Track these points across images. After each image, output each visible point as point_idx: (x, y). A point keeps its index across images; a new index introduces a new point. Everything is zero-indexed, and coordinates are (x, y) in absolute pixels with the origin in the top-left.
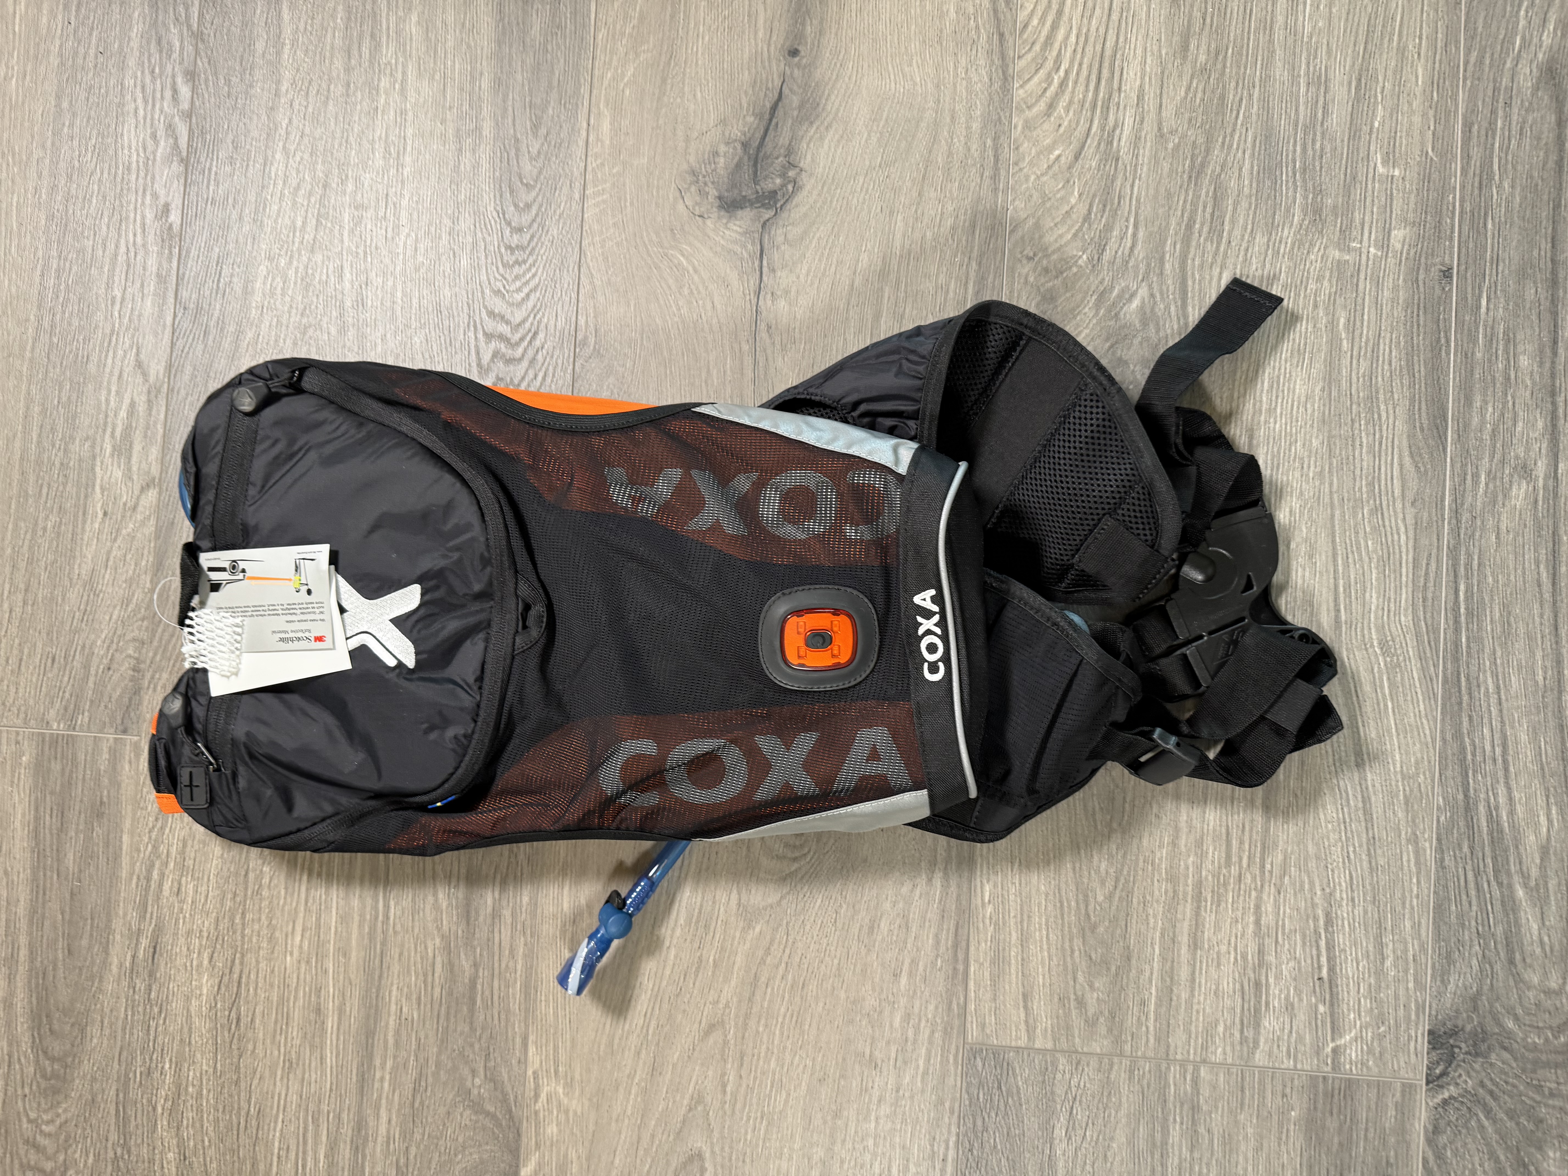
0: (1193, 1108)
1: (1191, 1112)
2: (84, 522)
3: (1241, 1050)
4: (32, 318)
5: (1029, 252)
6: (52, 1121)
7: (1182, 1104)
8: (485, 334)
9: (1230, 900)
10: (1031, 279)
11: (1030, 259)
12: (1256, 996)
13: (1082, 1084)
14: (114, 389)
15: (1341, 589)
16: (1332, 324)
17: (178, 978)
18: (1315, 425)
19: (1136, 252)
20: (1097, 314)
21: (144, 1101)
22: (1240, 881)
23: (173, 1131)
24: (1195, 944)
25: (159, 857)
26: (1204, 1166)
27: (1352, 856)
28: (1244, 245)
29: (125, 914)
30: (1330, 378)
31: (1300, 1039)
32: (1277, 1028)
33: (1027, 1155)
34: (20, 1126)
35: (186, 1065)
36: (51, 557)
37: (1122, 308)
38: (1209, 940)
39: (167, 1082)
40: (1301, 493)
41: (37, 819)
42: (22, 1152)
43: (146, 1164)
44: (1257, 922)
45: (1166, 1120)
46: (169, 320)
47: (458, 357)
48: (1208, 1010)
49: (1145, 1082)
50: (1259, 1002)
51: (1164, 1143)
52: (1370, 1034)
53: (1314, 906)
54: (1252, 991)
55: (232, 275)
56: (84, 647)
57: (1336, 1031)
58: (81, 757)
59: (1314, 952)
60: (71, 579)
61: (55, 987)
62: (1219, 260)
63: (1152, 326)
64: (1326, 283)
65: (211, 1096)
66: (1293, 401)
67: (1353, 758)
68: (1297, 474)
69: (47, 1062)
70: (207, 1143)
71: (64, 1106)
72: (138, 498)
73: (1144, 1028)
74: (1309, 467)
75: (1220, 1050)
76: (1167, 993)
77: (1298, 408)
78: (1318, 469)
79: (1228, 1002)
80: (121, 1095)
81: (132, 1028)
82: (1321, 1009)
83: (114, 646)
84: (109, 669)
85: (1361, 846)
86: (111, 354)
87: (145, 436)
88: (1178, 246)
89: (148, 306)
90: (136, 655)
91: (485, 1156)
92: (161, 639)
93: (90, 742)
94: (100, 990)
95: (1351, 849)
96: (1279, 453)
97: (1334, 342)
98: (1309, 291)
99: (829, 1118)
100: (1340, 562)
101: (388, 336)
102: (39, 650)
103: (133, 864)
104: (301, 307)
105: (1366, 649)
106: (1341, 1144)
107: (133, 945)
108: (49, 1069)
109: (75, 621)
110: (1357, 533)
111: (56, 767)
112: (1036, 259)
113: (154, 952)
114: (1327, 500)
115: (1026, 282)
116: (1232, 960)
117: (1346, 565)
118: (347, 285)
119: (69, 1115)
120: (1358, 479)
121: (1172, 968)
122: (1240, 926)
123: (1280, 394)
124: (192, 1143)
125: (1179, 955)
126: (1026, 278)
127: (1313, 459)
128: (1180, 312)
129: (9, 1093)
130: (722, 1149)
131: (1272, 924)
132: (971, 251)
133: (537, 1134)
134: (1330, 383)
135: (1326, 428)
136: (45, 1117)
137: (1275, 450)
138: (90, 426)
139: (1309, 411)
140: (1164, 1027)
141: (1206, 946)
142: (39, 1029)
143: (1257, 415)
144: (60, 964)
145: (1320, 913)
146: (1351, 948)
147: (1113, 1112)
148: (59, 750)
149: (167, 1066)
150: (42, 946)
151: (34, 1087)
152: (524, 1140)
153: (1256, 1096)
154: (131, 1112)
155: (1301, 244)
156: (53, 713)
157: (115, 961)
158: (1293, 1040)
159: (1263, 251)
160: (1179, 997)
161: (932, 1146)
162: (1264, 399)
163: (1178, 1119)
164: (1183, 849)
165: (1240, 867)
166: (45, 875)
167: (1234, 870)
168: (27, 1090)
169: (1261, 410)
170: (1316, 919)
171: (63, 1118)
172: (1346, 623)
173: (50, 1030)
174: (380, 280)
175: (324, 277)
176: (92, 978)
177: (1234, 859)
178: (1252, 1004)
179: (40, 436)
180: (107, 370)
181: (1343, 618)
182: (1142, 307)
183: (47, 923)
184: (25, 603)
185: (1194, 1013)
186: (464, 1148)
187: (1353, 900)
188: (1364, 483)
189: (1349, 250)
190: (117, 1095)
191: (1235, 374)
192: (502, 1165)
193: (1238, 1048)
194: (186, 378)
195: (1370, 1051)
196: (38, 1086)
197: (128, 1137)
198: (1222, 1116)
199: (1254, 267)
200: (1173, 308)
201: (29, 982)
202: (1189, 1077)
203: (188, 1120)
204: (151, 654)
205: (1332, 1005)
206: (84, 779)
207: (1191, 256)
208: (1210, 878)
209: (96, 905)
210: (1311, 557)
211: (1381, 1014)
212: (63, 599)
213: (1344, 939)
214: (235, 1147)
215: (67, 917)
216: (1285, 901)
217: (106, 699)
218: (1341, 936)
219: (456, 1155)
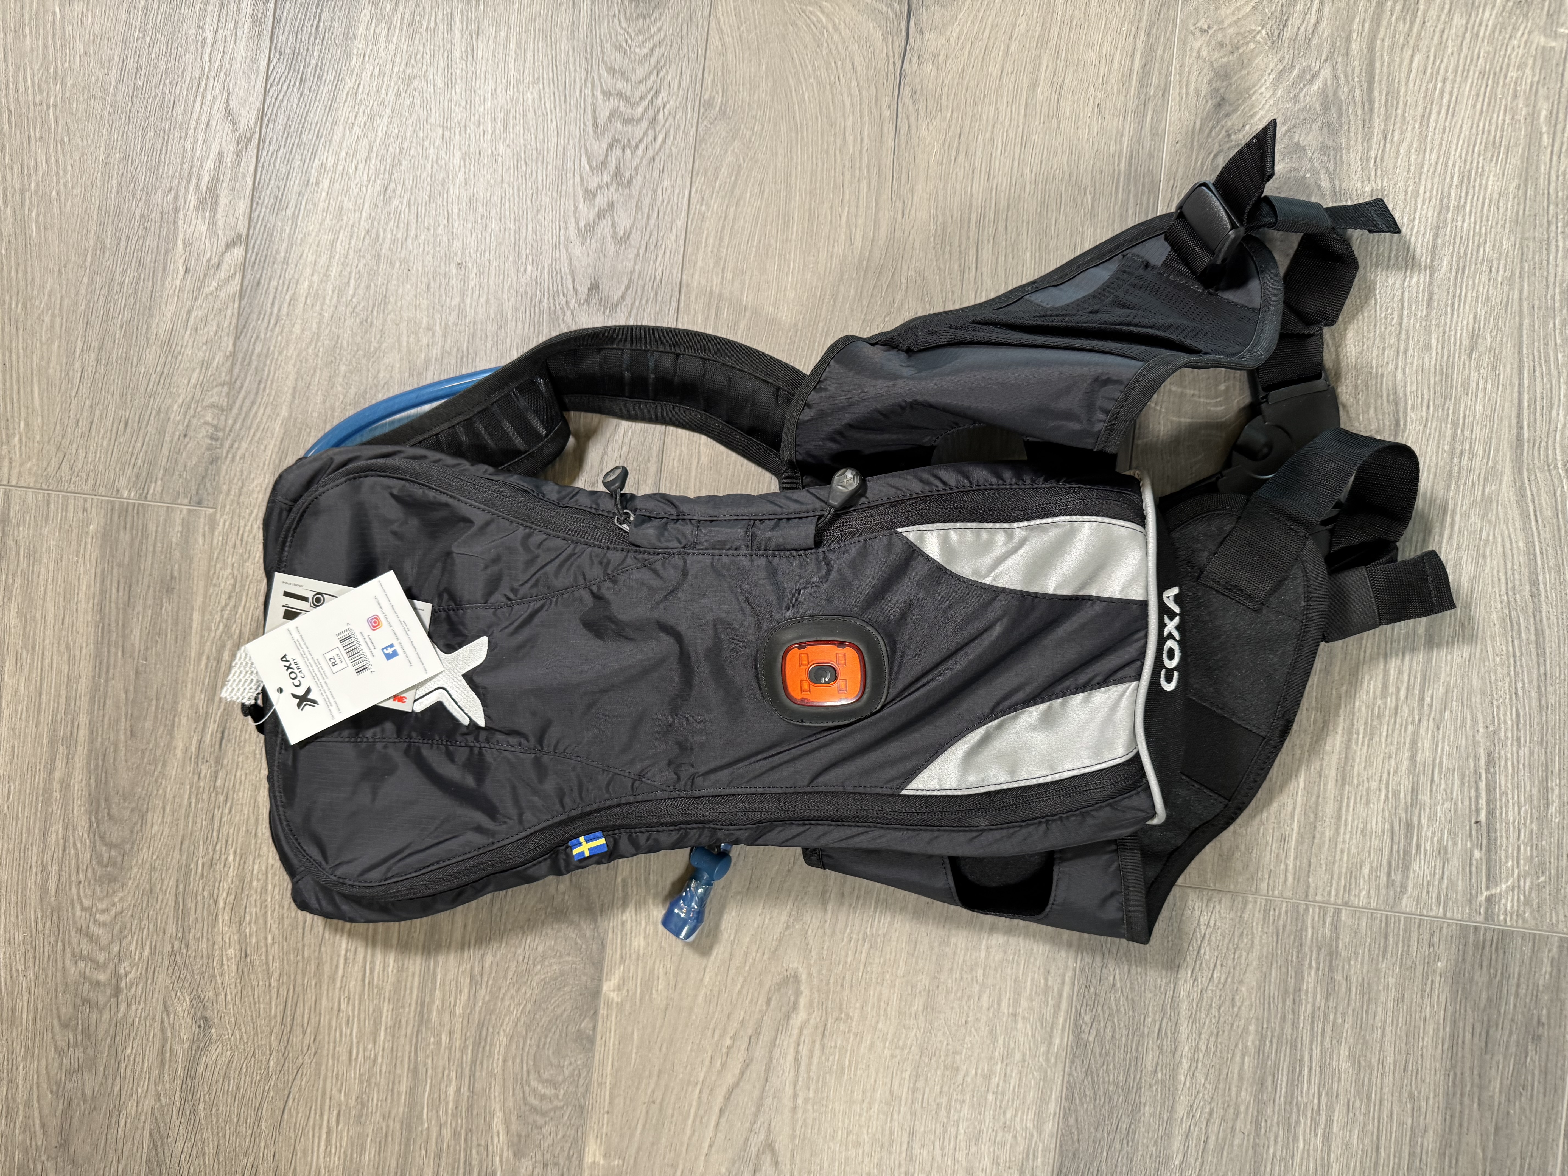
0: (1331, 954)
1: (1328, 958)
2: (164, 280)
3: (1387, 894)
4: (116, 58)
5: (1203, 24)
6: (107, 910)
7: (1319, 949)
8: (604, 92)
9: (1384, 734)
10: (1204, 53)
11: (1203, 31)
12: (1406, 837)
13: (1212, 923)
14: (201, 138)
15: (1526, 404)
16: (1533, 116)
17: (246, 766)
18: (1507, 225)
19: (1320, 29)
20: (1274, 95)
21: (206, 893)
22: (1396, 714)
23: (235, 927)
24: (1344, 779)
25: (230, 637)
26: (1339, 1015)
27: (1520, 692)
28: (1440, 26)
29: (193, 697)
30: (1527, 175)
31: (1452, 885)
32: (1427, 872)
33: (1149, 995)
34: (74, 915)
35: (251, 858)
36: (127, 315)
37: (1302, 89)
38: (1359, 775)
39: (231, 874)
40: (1488, 299)
41: (103, 592)
42: (74, 941)
43: (205, 960)
44: (1413, 759)
45: (1300, 964)
46: (263, 65)
47: (573, 115)
48: (1353, 850)
49: (1281, 922)
50: (1410, 844)
51: (1298, 990)
52: (1528, 884)
53: (1475, 744)
54: (1402, 832)
55: (333, 20)
56: (159, 411)
57: (1491, 878)
58: (152, 527)
59: (1473, 793)
60: (148, 340)
61: (116, 769)
62: (1412, 42)
63: (1333, 110)
64: (1528, 71)
65: (276, 891)
66: (1484, 199)
67: (1527, 588)
68: (1485, 278)
69: (104, 848)
70: (270, 941)
71: (120, 894)
72: (222, 255)
73: (1283, 867)
74: (1498, 271)
75: (1364, 893)
76: (1310, 829)
77: (1490, 206)
78: (1508, 273)
79: (1375, 843)
80: (181, 887)
81: (195, 816)
82: (1477, 854)
83: (192, 411)
84: (185, 436)
85: (1531, 682)
86: (199, 99)
87: (233, 189)
88: (1367, 25)
89: (241, 49)
90: (215, 422)
91: (566, 968)
92: (241, 408)
93: (162, 512)
94: (163, 775)
95: (1520, 685)
96: (1465, 254)
97: (1533, 136)
98: (1508, 79)
99: (936, 944)
100: (1526, 375)
101: (499, 90)
102: (111, 412)
103: (202, 644)
104: (406, 56)
105: (1549, 471)
106: (1489, 1000)
107: (200, 729)
108: (106, 856)
109: (151, 383)
110: (1546, 344)
111: (125, 538)
112: (1211, 32)
113: (222, 738)
114: (1516, 306)
115: (1198, 56)
116: (1383, 797)
117: (1533, 379)
118: (457, 35)
119: (125, 905)
120: (1551, 285)
121: (1317, 804)
122: (1393, 762)
123: (1471, 191)
124: (254, 940)
125: (1325, 790)
126: (1199, 52)
127: (1502, 262)
128: (1365, 97)
129: (63, 879)
130: (820, 971)
131: (1429, 761)
132: (1140, 21)
133: (623, 946)
134: (1526, 180)
135: (1519, 229)
136: (100, 906)
137: (1462, 251)
138: (173, 176)
139: (1501, 210)
140: (1305, 865)
141: (1355, 782)
142: (96, 813)
143: (1444, 211)
144: (121, 746)
145: (1482, 752)
146: (1513, 792)
147: (1244, 954)
148: (129, 519)
149: (231, 858)
150: (103, 727)
151: (90, 874)
152: (609, 951)
153: (1401, 944)
154: (191, 905)
155: (1503, 27)
156: (123, 480)
157: (180, 745)
158: (1444, 886)
159: (1460, 34)
160: (1323, 834)
161: (1046, 980)
162: (1453, 195)
163: (1314, 964)
164: (1337, 678)
165: (1397, 699)
166: (109, 652)
167: (1391, 702)
168: (82, 877)
169: (1448, 207)
170: (1476, 758)
171: (118, 908)
172: (1529, 441)
173: (108, 814)
174: (493, 30)
175: (432, 25)
176: (155, 762)
177: (1392, 689)
178: (1402, 845)
179: (119, 185)
180: (195, 117)
181: (1526, 436)
182: (1324, 89)
183: (109, 702)
184: (98, 361)
185: (1338, 853)
186: (544, 957)
187: (1518, 739)
188: (1557, 291)
189: (1556, 36)
190: (177, 886)
191: (1422, 167)
192: (584, 978)
193: (1383, 892)
194: (279, 128)
195: (1527, 902)
196: (94, 873)
197: (186, 929)
198: (1362, 963)
199: (1450, 51)
200: (1358, 92)
201: (89, 763)
202: (1328, 920)
203: (251, 915)
204: (230, 422)
205: (1489, 850)
206: (154, 552)
207: (1381, 36)
208: (1363, 709)
209: (163, 685)
210: (1494, 368)
211: (1542, 863)
212: (139, 361)
213: (1506, 782)
214: (300, 945)
215: (131, 696)
216: (1444, 737)
217: (180, 467)
218: (1503, 778)
219: (534, 966)
